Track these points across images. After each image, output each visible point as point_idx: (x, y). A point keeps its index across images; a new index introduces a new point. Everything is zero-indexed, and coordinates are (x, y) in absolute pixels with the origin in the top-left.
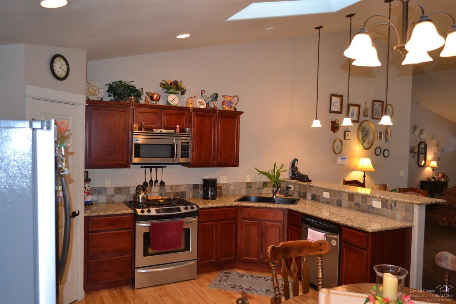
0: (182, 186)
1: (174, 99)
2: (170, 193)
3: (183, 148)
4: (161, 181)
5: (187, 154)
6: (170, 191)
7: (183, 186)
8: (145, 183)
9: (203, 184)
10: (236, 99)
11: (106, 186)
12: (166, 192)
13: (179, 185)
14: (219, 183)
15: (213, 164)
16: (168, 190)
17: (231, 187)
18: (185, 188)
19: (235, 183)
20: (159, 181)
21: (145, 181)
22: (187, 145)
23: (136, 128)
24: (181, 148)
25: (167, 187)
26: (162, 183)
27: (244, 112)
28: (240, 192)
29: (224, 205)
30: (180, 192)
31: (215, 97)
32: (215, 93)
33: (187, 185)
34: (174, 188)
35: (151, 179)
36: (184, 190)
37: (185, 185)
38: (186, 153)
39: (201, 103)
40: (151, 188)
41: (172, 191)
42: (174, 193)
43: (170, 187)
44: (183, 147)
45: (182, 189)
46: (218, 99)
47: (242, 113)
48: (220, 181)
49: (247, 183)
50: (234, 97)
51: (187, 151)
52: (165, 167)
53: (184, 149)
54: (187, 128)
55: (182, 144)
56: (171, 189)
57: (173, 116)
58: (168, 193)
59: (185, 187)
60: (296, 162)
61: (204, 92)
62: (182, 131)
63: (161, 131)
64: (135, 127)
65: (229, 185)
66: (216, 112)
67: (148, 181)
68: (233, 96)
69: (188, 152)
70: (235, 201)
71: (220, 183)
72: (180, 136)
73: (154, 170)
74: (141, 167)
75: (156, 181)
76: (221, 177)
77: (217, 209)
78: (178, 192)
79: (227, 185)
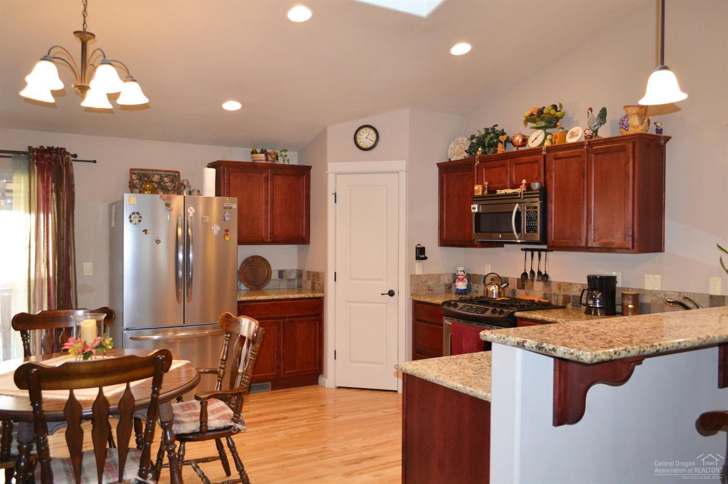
0: (576, 286)
1: (536, 138)
2: (557, 295)
4: (545, 273)
5: (535, 226)
6: (557, 292)
7: (578, 285)
8: (525, 274)
12: (552, 292)
13: (571, 284)
14: (644, 289)
15: (582, 245)
16: (555, 289)
18: (580, 290)
19: (680, 293)
20: (543, 273)
21: (525, 270)
22: (534, 212)
23: (479, 191)
25: (552, 284)
26: (546, 277)
30: (573, 296)
33: (583, 285)
34: (563, 288)
35: (532, 269)
36: (578, 293)
37: (580, 285)
39: (574, 133)
40: (533, 284)
41: (560, 292)
42: (564, 296)
43: (557, 284)
44: (528, 215)
45: (575, 291)
48: (646, 286)
49: (712, 297)
52: (551, 251)
53: (530, 219)
54: (536, 184)
55: (528, 210)
56: (560, 289)
57: (524, 165)
58: (555, 294)
59: (579, 287)
61: (591, 111)
63: (506, 193)
65: (665, 295)
67: (528, 272)
69: (536, 222)
72: (525, 197)
73: (536, 254)
74: (522, 250)
75: (532, 272)
76: (646, 276)
78: (570, 296)
79: (659, 294)
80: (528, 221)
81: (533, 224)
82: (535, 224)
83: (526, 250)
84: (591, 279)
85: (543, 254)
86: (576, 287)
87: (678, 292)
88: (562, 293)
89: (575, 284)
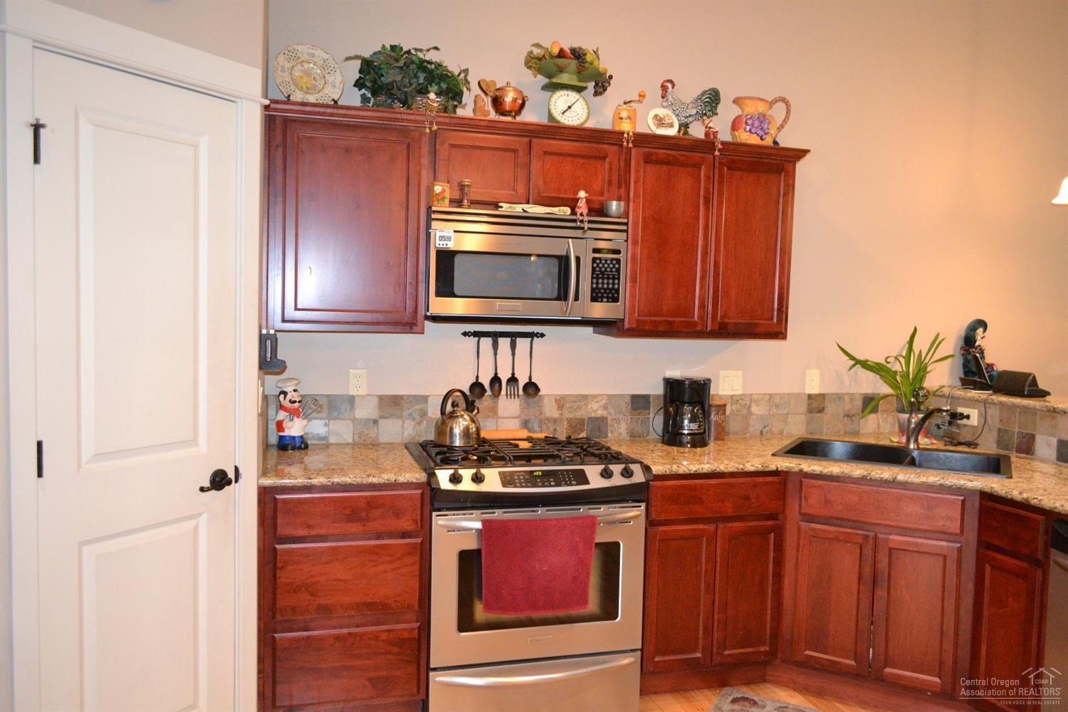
0: (595, 400)
1: (570, 107)
2: (555, 421)
3: (600, 268)
4: (528, 381)
5: (613, 288)
6: (556, 414)
7: (600, 398)
8: (477, 387)
9: (665, 395)
10: (780, 107)
11: (353, 392)
12: (543, 416)
13: (585, 397)
14: (718, 395)
15: (699, 328)
16: (550, 410)
17: (754, 409)
18: (605, 407)
19: (771, 395)
20: (523, 381)
21: (477, 377)
22: (612, 260)
23: (443, 198)
24: (594, 270)
25: (546, 401)
26: (531, 388)
27: (809, 151)
28: (786, 424)
29: (737, 465)
30: (590, 418)
31: (712, 100)
32: (710, 90)
33: (611, 397)
34: (568, 405)
35: (496, 374)
36: (600, 413)
37: (606, 398)
38: (611, 286)
39: (661, 119)
40: (496, 403)
41: (561, 414)
42: (569, 421)
43: (556, 400)
44: (598, 265)
45: (596, 409)
46: (720, 108)
47: (802, 153)
48: (720, 388)
49: (810, 396)
50: (776, 101)
51: (614, 279)
52: (542, 335)
53: (603, 273)
54: (614, 203)
55: (597, 255)
56: (560, 407)
57: (568, 159)
58: (548, 419)
59: (604, 401)
60: (980, 331)
61: (673, 86)
62: (598, 210)
63: (525, 211)
64: (439, 195)
65: (751, 400)
66: (715, 150)
67: (485, 380)
68: (770, 99)
69: (616, 281)
70: (773, 455)
71: (720, 393)
72: (590, 229)
73: (504, 343)
74: (465, 334)
75: (513, 380)
76: (722, 373)
77: (713, 481)
78: (584, 420)
79: (742, 399)
80: (598, 278)
81: (608, 284)
82: (613, 284)
83: (478, 334)
84: (673, 386)
85: (522, 344)
86: (596, 402)
87: (768, 394)
88: (567, 415)
89: (596, 396)
